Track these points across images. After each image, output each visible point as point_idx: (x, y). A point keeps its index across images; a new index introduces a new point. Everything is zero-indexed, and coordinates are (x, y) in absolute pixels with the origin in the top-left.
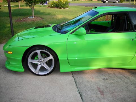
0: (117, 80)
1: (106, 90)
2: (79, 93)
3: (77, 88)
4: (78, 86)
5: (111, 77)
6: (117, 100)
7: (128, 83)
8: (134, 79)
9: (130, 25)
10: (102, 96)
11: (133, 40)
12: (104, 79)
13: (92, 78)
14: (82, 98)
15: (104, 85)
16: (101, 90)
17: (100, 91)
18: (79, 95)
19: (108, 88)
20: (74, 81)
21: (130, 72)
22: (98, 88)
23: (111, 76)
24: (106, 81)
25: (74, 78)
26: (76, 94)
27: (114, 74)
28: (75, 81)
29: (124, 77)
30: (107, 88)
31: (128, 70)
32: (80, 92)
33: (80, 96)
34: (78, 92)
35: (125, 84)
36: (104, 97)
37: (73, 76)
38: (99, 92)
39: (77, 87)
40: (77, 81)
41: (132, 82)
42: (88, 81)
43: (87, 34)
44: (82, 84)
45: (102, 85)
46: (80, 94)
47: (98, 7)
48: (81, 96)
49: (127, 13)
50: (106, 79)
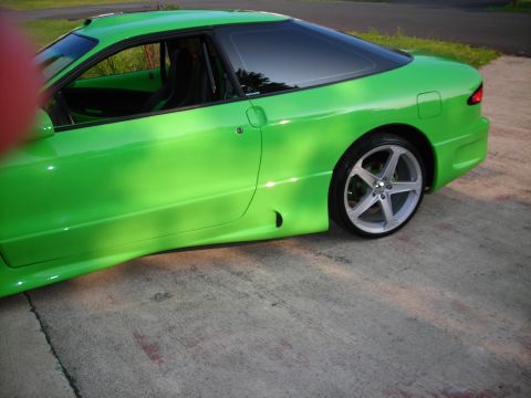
0: (205, 293)
1: (166, 339)
2: (65, 371)
3: (54, 353)
4: (55, 344)
5: (182, 283)
6: (214, 366)
7: (247, 295)
8: (269, 275)
9: (225, 75)
10: (155, 365)
11: (240, 130)
12: (157, 298)
13: (110, 301)
14: (76, 391)
15: (160, 321)
16: (150, 342)
17: (145, 348)
18: (64, 378)
19: (174, 327)
20: (38, 327)
21: (251, 252)
22: (137, 336)
23: (182, 278)
24: (163, 304)
25: (38, 317)
26: (52, 377)
27: (194, 269)
28: (44, 329)
29: (233, 273)
30: (171, 329)
31: (243, 247)
32: (66, 366)
33: (67, 383)
34: (58, 368)
35: (237, 301)
36: (163, 366)
37: (33, 310)
38: (143, 353)
39: (52, 349)
40: (51, 325)
41: (262, 287)
42: (94, 318)
43: (56, 130)
44: (71, 332)
45: (153, 323)
46: (68, 377)
47: (95, 20)
48: (72, 381)
49: (208, 33)
50: (167, 296)
